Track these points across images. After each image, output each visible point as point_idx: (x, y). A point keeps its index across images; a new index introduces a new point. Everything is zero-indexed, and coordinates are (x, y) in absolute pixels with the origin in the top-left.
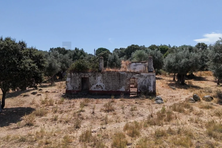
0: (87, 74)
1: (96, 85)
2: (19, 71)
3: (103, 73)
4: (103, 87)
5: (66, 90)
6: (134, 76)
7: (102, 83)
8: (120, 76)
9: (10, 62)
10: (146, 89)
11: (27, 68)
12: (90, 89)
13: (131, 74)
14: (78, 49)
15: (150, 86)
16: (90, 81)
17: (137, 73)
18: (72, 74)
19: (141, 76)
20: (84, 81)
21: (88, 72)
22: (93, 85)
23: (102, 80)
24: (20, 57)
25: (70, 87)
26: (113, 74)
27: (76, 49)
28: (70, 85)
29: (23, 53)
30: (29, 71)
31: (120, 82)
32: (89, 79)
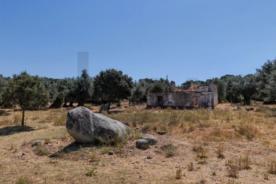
0: (161, 94)
1: (168, 101)
2: (118, 87)
3: (173, 93)
4: (173, 103)
5: (147, 106)
6: (197, 95)
7: (172, 100)
8: (185, 95)
9: (114, 81)
10: (206, 104)
11: (123, 85)
12: (164, 105)
13: (194, 93)
14: (163, 79)
15: (209, 102)
16: (164, 99)
17: (199, 92)
18: (151, 94)
19: (202, 95)
20: (160, 98)
21: (162, 92)
22: (166, 101)
23: (172, 98)
24: (119, 79)
25: (150, 103)
26: (180, 93)
27: (161, 79)
28: (150, 102)
29: (121, 77)
30: (124, 88)
31: (185, 99)
32: (163, 97)
